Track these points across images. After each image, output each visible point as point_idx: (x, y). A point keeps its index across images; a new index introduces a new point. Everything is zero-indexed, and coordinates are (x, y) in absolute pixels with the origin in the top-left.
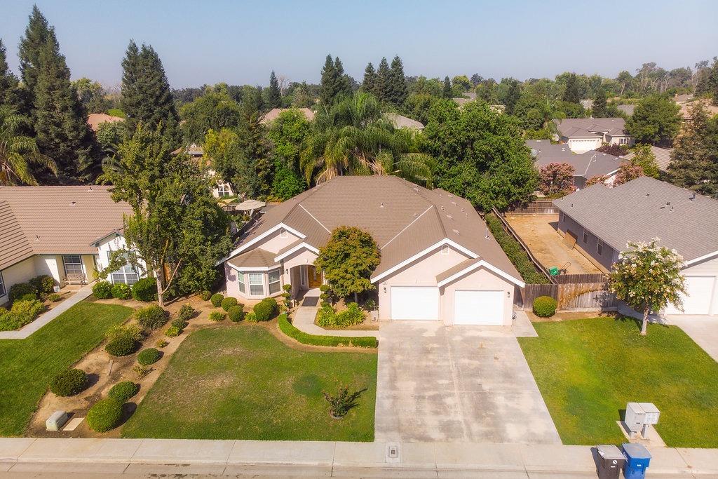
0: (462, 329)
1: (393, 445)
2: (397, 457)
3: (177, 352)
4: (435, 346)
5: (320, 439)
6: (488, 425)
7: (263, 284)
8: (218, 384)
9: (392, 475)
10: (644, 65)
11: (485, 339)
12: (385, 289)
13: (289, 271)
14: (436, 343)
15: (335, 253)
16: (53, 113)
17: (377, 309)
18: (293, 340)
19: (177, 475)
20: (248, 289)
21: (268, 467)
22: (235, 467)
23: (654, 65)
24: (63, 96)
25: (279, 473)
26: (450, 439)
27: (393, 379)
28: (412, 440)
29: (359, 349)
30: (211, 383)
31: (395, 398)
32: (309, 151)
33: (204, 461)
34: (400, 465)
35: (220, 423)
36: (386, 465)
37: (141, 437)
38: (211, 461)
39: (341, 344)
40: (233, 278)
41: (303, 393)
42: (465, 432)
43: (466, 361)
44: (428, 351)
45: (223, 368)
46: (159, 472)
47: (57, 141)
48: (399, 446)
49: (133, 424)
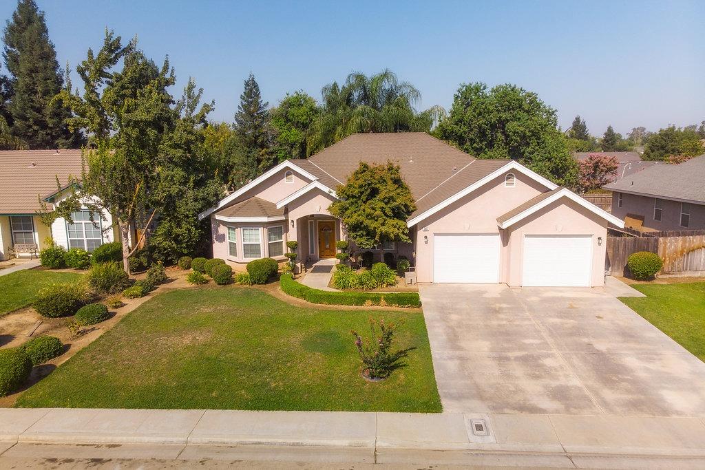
0: (536, 291)
1: (476, 418)
2: (488, 435)
3: (135, 311)
4: (504, 306)
5: (350, 409)
6: (628, 391)
7: (261, 242)
8: (187, 340)
9: (488, 461)
10: (634, 129)
11: (574, 299)
12: (426, 237)
13: (295, 222)
14: (504, 303)
15: (357, 191)
16: (34, 98)
17: (413, 270)
18: (301, 300)
19: (93, 460)
20: (240, 250)
21: (258, 447)
22: (200, 448)
23: (643, 129)
24: (46, 79)
25: (278, 457)
26: (573, 410)
27: (453, 340)
28: (506, 410)
29: (395, 308)
30: (176, 340)
31: (461, 358)
32: (318, 136)
33: (146, 439)
34: (498, 447)
35: (183, 387)
36: (472, 446)
37: (47, 406)
38: (159, 439)
39: (369, 302)
40: (221, 238)
41: (318, 351)
42: (594, 400)
43: (557, 321)
44: (496, 311)
45: (196, 326)
46: (61, 456)
47: (36, 128)
48: (487, 419)
49: (40, 389)
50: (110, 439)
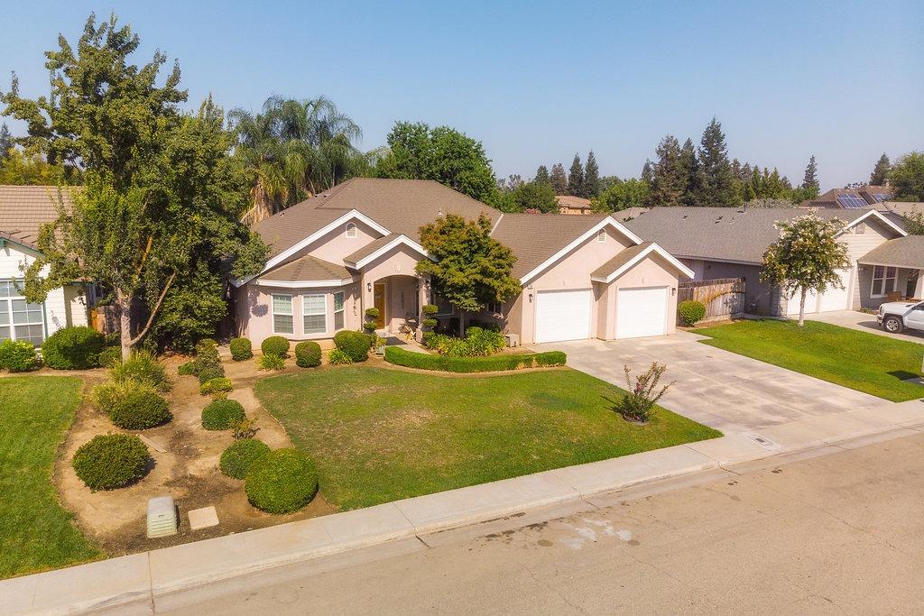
1: (749, 435)
2: (772, 443)
7: (326, 312)
12: (530, 295)
13: (372, 287)
19: (531, 526)
20: (299, 323)
26: (794, 418)
29: (545, 368)
33: (544, 502)
36: (775, 452)
38: (556, 499)
39: (521, 365)
42: (796, 411)
43: (686, 363)
50: (510, 510)
